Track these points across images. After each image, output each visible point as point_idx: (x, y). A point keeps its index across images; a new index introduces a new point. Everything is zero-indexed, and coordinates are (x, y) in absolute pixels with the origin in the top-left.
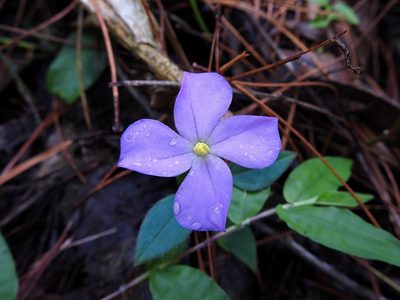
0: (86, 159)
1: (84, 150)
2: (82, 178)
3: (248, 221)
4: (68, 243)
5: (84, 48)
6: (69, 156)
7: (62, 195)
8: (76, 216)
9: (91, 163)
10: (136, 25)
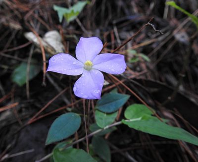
0: (24, 114)
1: (24, 110)
2: (21, 123)
3: (107, 127)
4: (6, 156)
5: (31, 64)
6: (16, 112)
7: (8, 131)
8: (14, 143)
9: (26, 115)
10: (57, 47)
